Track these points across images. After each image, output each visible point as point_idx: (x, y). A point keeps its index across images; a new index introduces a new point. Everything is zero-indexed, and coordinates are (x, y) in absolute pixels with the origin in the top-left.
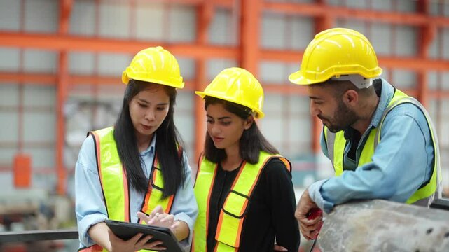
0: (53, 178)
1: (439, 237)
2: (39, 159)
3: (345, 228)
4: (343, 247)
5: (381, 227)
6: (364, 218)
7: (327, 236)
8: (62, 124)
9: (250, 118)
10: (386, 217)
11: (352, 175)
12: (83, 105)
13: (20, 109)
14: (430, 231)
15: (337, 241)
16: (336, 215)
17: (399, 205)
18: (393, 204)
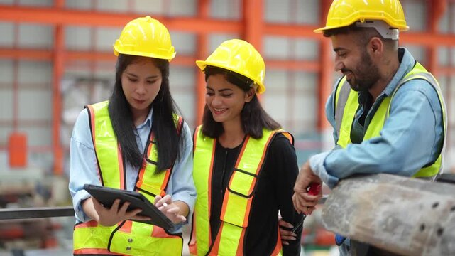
0: (50, 157)
1: (445, 211)
2: (35, 138)
3: (349, 202)
4: (347, 222)
5: (386, 201)
6: (369, 192)
7: (330, 212)
8: (58, 101)
9: (251, 90)
10: (391, 192)
11: (358, 148)
12: (80, 81)
13: (15, 86)
14: (436, 205)
15: (341, 216)
16: (340, 190)
17: (404, 179)
18: (398, 178)
